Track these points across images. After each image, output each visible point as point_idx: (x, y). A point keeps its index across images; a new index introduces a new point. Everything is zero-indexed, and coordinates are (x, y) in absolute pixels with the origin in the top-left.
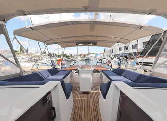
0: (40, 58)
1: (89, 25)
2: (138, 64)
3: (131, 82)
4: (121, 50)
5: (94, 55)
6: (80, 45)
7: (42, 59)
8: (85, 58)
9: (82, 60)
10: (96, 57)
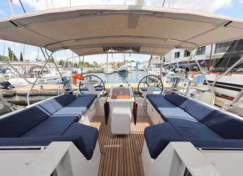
0: (45, 69)
1: (126, 16)
2: (206, 84)
3: (196, 121)
4: (178, 56)
5: (134, 64)
6: (110, 51)
7: (47, 72)
8: (120, 69)
9: (114, 72)
10: (137, 67)
